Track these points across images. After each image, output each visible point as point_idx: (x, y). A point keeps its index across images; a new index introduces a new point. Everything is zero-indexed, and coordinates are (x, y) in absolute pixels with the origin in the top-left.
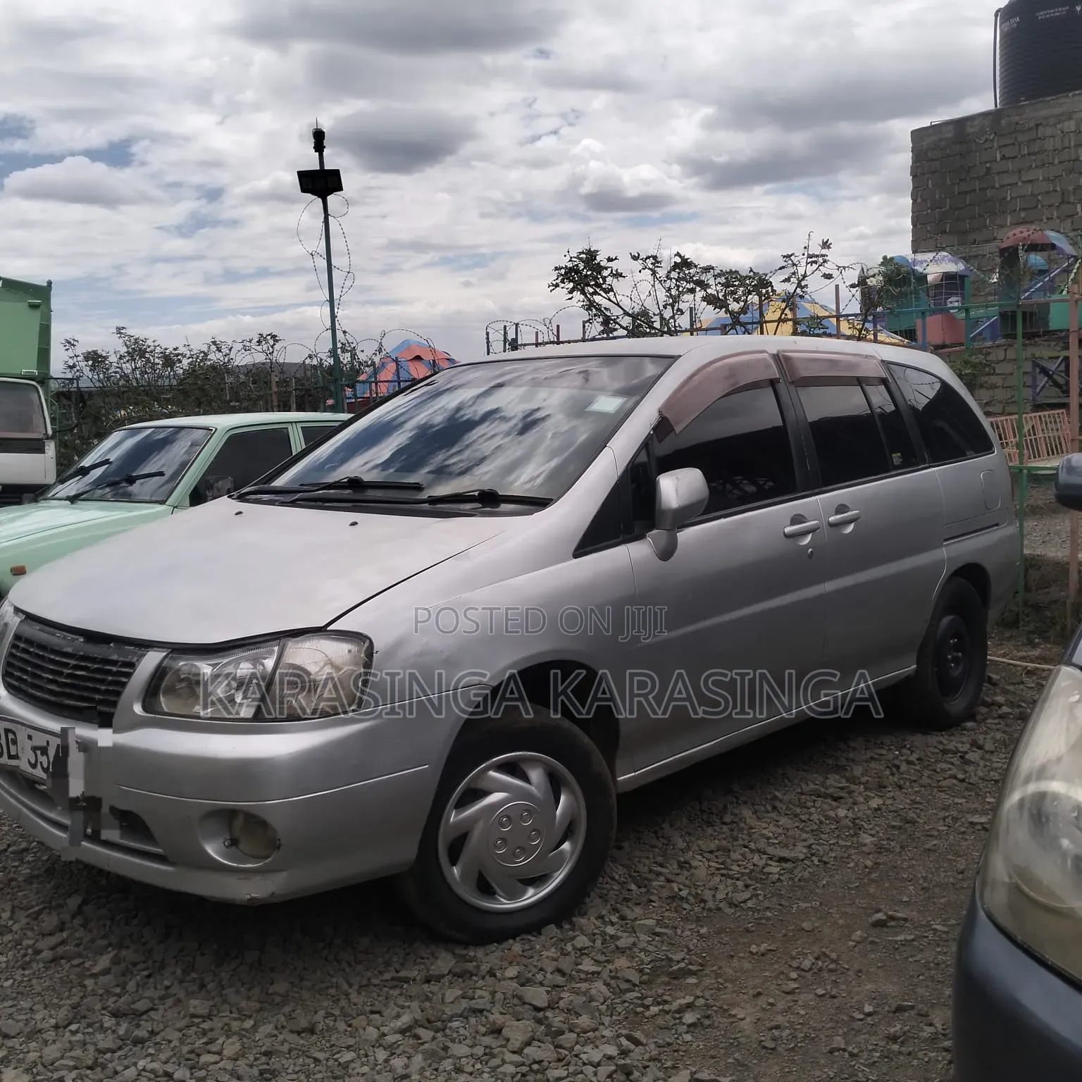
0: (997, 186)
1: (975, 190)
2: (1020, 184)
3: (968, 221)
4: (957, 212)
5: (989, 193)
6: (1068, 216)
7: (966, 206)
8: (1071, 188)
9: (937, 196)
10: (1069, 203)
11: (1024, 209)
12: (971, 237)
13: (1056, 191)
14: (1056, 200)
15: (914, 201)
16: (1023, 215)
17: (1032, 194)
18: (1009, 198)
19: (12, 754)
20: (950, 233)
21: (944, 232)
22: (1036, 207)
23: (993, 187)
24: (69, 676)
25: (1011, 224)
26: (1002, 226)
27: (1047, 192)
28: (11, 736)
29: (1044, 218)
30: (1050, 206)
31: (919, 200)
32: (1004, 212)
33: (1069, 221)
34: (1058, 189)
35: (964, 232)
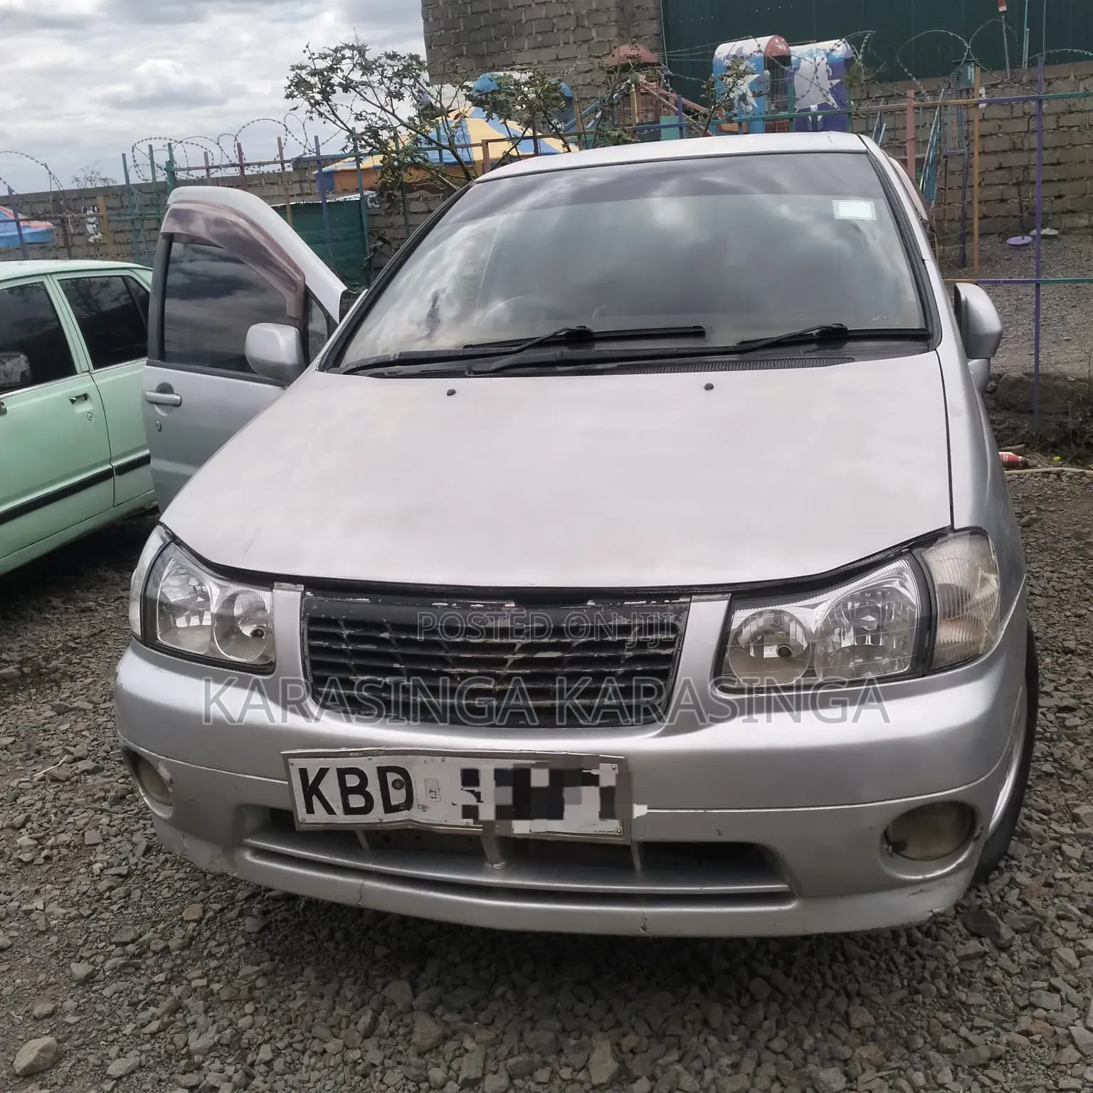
0: (511, 7)
1: (488, 11)
2: (533, 5)
3: (485, 43)
4: (472, 35)
5: (504, 15)
6: (585, 42)
7: (481, 27)
8: (584, 12)
9: (450, 17)
10: (583, 27)
11: (539, 33)
12: (489, 62)
13: (569, 14)
14: (571, 23)
15: (426, 20)
16: (540, 39)
17: (547, 17)
18: (524, 21)
19: (394, 803)
20: (467, 57)
21: (461, 55)
22: (552, 31)
23: (507, 8)
24: (518, 664)
25: (529, 48)
26: (520, 50)
27: (563, 15)
28: (391, 777)
29: (561, 42)
30: (566, 30)
31: (431, 20)
32: (521, 35)
33: (585, 47)
34: (572, 12)
35: (483, 57)
